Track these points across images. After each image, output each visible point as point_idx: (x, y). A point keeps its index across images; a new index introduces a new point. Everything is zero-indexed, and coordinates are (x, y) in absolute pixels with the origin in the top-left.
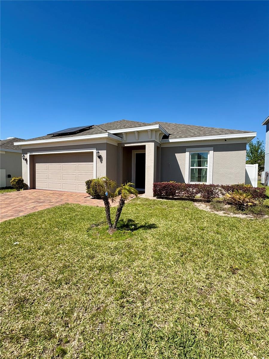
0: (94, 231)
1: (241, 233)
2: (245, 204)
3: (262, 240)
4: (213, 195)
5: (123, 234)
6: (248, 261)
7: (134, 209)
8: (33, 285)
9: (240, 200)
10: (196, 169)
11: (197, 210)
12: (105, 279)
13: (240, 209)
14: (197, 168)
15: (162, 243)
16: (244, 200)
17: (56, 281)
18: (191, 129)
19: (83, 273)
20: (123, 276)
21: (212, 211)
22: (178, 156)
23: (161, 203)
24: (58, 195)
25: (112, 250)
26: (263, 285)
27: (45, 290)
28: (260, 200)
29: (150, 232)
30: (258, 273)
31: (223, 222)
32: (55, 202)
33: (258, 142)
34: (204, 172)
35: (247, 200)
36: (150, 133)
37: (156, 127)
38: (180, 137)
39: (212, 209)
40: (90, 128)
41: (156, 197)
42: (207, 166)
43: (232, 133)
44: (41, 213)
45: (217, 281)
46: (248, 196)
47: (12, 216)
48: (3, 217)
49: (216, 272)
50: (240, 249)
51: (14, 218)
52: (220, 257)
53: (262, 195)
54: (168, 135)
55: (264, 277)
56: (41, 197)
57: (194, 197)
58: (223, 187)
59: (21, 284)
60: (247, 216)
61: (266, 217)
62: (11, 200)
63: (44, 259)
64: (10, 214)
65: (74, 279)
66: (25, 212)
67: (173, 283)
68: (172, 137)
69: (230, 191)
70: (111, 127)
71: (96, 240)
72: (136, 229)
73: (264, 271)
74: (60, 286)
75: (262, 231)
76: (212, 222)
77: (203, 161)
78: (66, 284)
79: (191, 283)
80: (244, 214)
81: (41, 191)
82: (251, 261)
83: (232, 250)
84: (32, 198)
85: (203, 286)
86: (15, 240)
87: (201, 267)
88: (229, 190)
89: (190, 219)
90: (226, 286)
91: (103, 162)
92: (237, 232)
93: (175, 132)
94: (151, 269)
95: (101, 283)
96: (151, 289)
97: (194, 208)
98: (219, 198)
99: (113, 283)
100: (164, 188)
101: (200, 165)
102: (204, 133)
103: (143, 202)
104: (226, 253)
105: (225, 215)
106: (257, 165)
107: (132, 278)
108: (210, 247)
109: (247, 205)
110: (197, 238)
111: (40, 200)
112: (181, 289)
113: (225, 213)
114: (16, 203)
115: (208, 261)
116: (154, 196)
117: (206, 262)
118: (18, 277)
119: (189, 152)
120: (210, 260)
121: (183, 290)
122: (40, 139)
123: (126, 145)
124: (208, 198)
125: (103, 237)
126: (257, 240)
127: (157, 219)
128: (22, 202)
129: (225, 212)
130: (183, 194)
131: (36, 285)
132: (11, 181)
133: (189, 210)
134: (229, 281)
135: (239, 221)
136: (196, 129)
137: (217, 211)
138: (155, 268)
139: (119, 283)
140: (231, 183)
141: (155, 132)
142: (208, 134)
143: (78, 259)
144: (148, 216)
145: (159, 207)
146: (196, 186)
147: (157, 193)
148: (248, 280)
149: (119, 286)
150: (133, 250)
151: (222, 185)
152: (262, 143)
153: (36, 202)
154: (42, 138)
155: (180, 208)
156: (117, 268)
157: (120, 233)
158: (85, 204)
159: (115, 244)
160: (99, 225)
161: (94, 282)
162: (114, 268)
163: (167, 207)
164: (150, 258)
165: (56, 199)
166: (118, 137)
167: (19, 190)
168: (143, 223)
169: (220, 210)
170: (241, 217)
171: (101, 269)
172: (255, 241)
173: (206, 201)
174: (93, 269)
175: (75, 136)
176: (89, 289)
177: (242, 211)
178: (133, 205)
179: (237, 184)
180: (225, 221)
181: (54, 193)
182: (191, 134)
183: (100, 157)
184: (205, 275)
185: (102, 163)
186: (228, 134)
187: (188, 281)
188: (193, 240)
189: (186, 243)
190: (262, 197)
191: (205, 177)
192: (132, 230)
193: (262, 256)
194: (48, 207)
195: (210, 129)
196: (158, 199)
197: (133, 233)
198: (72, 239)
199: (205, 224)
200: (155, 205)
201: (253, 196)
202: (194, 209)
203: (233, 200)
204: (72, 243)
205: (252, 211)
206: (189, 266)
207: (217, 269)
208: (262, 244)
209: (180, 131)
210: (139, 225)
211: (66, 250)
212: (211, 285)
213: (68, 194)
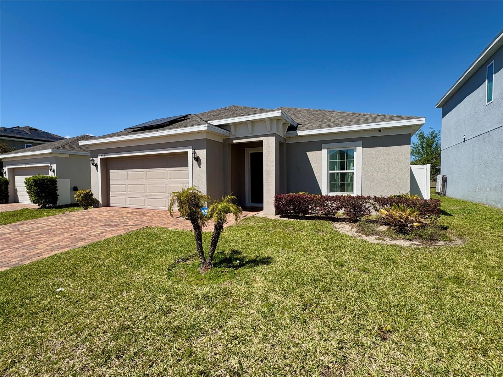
0: (179, 269)
1: (400, 271)
2: (409, 225)
3: (432, 281)
4: (361, 212)
5: (220, 274)
6: (409, 318)
7: (243, 235)
8: (67, 360)
9: (401, 218)
10: (337, 173)
11: (337, 235)
12: (179, 350)
13: (401, 232)
14: (339, 173)
15: (277, 288)
16: (407, 218)
17: (103, 352)
18: (330, 116)
19: (148, 339)
20: (208, 344)
21: (360, 236)
22: (311, 155)
23: (286, 225)
24: (139, 214)
25: (199, 299)
26: (429, 360)
27: (82, 369)
28: (432, 218)
29: (260, 270)
30: (422, 338)
31: (374, 253)
32: (133, 225)
33: (432, 132)
34: (350, 177)
35: (412, 218)
36: (268, 123)
37: (277, 113)
38: (314, 128)
39: (359, 233)
40: (185, 118)
41: (280, 215)
42: (353, 170)
43: (389, 119)
44: (109, 242)
45: (355, 353)
46: (414, 212)
47: (67, 246)
48: (53, 249)
49: (354, 336)
50: (397, 297)
51: (68, 251)
52: (363, 311)
53: (436, 211)
54: (295, 126)
55: (432, 346)
56: (114, 218)
57: (334, 215)
58: (376, 199)
59: (49, 358)
60: (412, 242)
61: (440, 244)
62: (71, 223)
63: (94, 315)
64: (64, 244)
65: (131, 349)
66: (86, 241)
67: (284, 357)
68: (302, 127)
69: (387, 206)
70: (215, 116)
71: (178, 284)
72: (242, 265)
73: (432, 335)
74: (108, 361)
75: (433, 267)
76: (357, 253)
77: (347, 161)
78: (118, 357)
79: (313, 356)
80: (407, 240)
81: (117, 209)
82: (413, 318)
83: (383, 300)
84: (102, 219)
85: (331, 362)
86: (61, 285)
87: (333, 328)
88: (385, 205)
89: (325, 249)
90: (368, 362)
91: (202, 166)
92: (395, 268)
93: (306, 122)
94: (253, 331)
95: (172, 356)
96: (248, 368)
97: (333, 231)
98: (371, 215)
99: (190, 356)
100: (291, 203)
101: (343, 168)
102: (348, 121)
103: (259, 223)
104: (373, 304)
105: (378, 242)
106: (429, 166)
107: (222, 347)
108: (350, 293)
109: (412, 226)
110: (331, 280)
111: (112, 222)
112: (296, 367)
113: (378, 239)
114: (77, 228)
115: (344, 318)
116: (277, 214)
117: (341, 319)
118: (47, 346)
119: (327, 149)
120: (348, 317)
121: (299, 369)
122: (114, 135)
123: (235, 141)
124: (355, 215)
125: (191, 279)
126: (425, 282)
127: (275, 250)
128: (86, 225)
129: (378, 237)
130: (317, 210)
131: (70, 360)
132: (75, 196)
133: (325, 235)
134: (375, 353)
135: (399, 251)
136: (338, 115)
137: (367, 236)
138: (261, 330)
139: (200, 355)
140: (388, 193)
141: (276, 121)
142: (354, 123)
143: (145, 315)
144: (262, 244)
145: (281, 230)
146: (337, 198)
147: (281, 210)
148: (406, 351)
149: (199, 361)
150: (231, 300)
151: (375, 197)
152: (438, 134)
153: (105, 225)
154: (118, 134)
155: (313, 232)
156: (202, 329)
157: (216, 272)
158: (175, 227)
159: (205, 289)
160: (187, 259)
161: (161, 355)
162: (197, 330)
163: (294, 229)
164: (255, 312)
165: (135, 221)
166: (224, 130)
167: (87, 209)
168: (253, 257)
169: (372, 234)
170: (402, 244)
171: (177, 332)
172: (421, 284)
173: (352, 220)
174: (164, 331)
175: (162, 129)
176: (150, 367)
177: (404, 235)
178: (244, 229)
179: (398, 195)
180: (376, 252)
181: (135, 212)
182: (329, 123)
183: (197, 159)
184: (337, 341)
185: (200, 167)
186: (383, 121)
187: (309, 353)
188: (325, 282)
189: (313, 288)
190: (435, 214)
191: (351, 184)
192: (236, 267)
193: (431, 309)
194: (120, 232)
195: (358, 115)
196: (282, 219)
197: (236, 272)
198: (143, 282)
199: (347, 257)
200: (275, 227)
201: (422, 212)
202: (332, 233)
203: (390, 218)
204: (141, 289)
205: (419, 235)
206: (314, 326)
207: (358, 331)
208: (432, 288)
209: (314, 120)
210: (247, 260)
211: (130, 299)
212: (344, 361)
213: (153, 213)
